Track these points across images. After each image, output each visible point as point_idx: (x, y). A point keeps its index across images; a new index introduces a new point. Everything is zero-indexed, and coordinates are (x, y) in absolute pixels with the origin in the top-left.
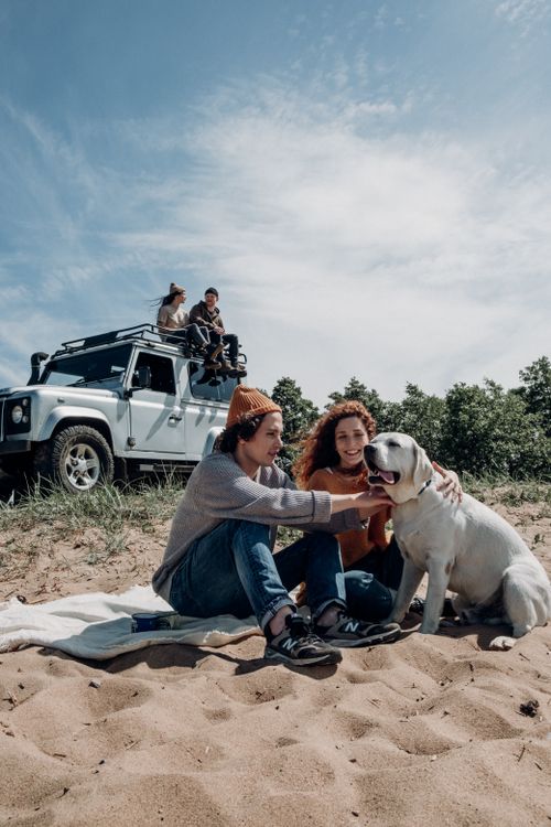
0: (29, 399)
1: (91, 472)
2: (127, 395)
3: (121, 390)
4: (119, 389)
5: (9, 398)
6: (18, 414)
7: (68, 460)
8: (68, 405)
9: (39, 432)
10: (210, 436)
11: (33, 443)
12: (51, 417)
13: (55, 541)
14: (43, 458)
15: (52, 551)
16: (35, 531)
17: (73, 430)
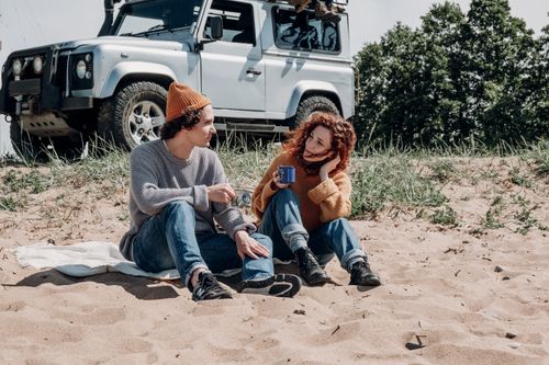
0: (91, 54)
1: (156, 130)
2: (197, 48)
3: (193, 42)
4: (189, 41)
5: (76, 52)
6: (81, 70)
7: (132, 118)
8: (131, 60)
9: (102, 88)
10: (296, 92)
11: (96, 101)
12: (114, 73)
13: (98, 199)
14: (106, 115)
15: (94, 207)
16: (84, 189)
17: (136, 87)
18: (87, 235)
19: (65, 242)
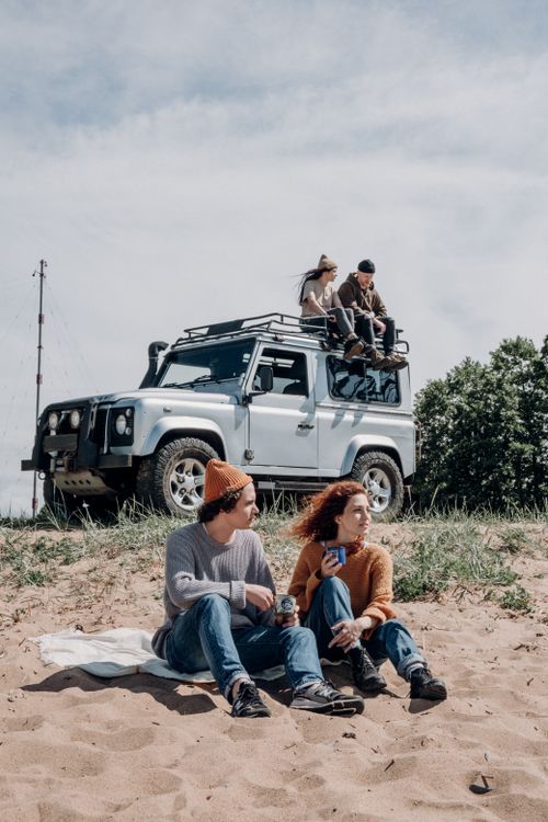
0: (132, 409)
1: (199, 490)
2: (246, 400)
3: (241, 394)
4: (237, 393)
5: (115, 406)
6: (121, 425)
7: (173, 477)
8: (173, 415)
9: (142, 445)
10: (351, 447)
11: (137, 459)
12: (156, 429)
13: (133, 572)
14: (146, 475)
15: (128, 582)
16: (119, 560)
17: (179, 443)
18: (119, 619)
19: (93, 629)
